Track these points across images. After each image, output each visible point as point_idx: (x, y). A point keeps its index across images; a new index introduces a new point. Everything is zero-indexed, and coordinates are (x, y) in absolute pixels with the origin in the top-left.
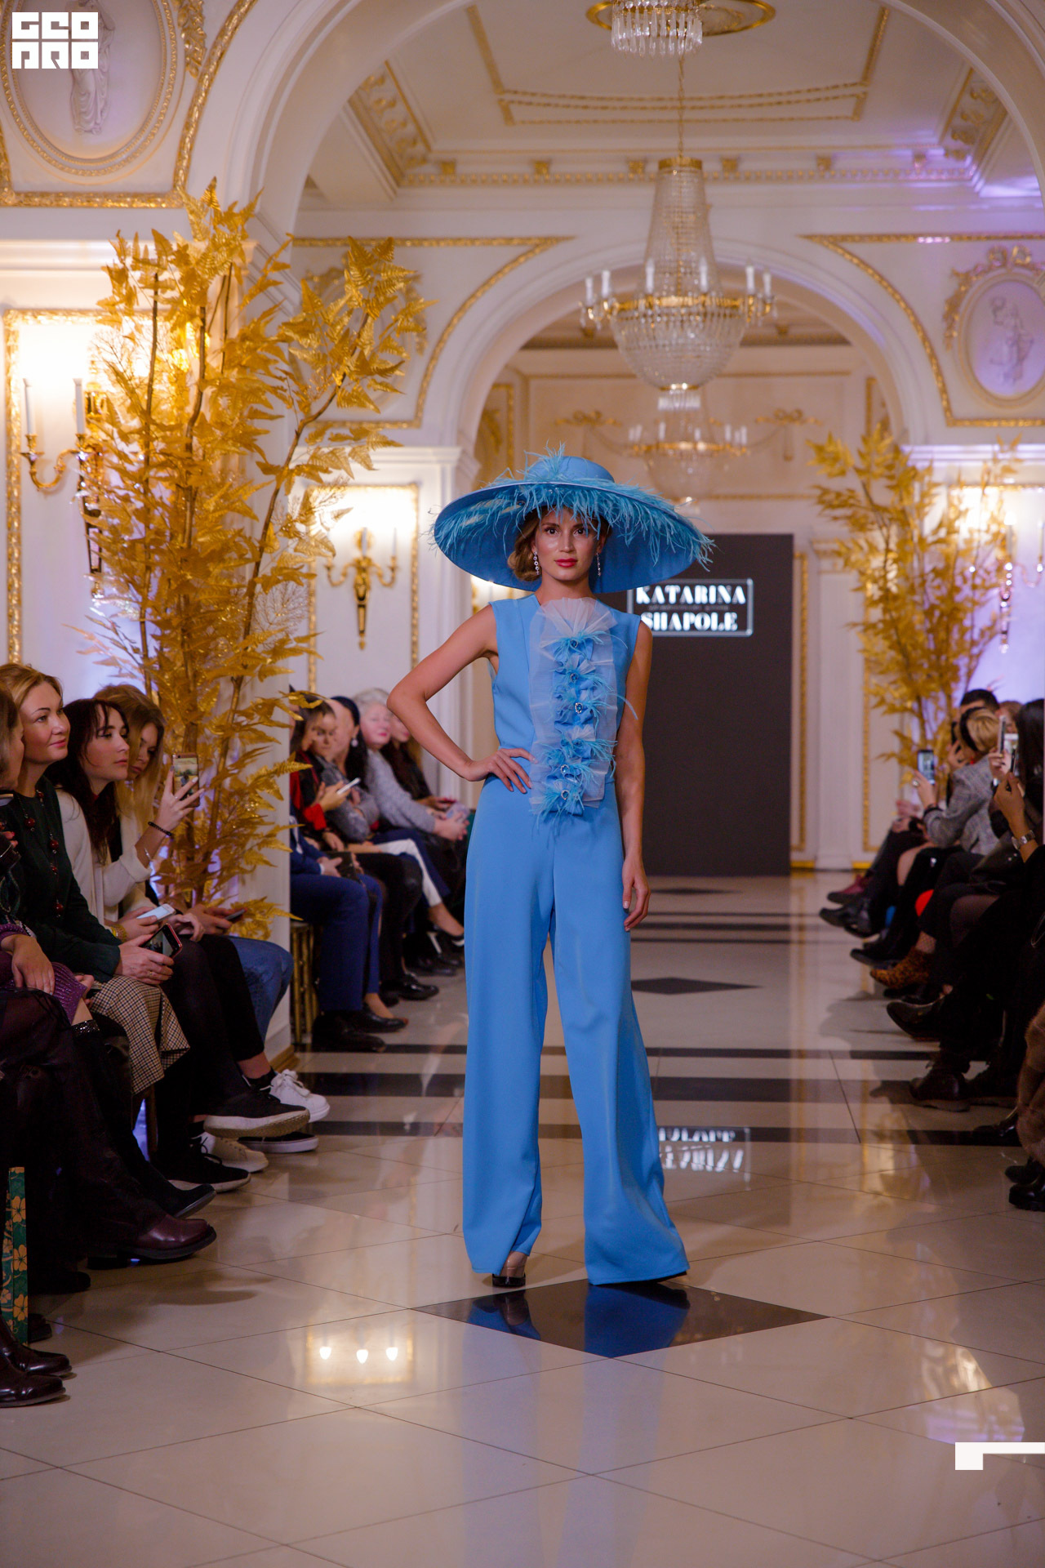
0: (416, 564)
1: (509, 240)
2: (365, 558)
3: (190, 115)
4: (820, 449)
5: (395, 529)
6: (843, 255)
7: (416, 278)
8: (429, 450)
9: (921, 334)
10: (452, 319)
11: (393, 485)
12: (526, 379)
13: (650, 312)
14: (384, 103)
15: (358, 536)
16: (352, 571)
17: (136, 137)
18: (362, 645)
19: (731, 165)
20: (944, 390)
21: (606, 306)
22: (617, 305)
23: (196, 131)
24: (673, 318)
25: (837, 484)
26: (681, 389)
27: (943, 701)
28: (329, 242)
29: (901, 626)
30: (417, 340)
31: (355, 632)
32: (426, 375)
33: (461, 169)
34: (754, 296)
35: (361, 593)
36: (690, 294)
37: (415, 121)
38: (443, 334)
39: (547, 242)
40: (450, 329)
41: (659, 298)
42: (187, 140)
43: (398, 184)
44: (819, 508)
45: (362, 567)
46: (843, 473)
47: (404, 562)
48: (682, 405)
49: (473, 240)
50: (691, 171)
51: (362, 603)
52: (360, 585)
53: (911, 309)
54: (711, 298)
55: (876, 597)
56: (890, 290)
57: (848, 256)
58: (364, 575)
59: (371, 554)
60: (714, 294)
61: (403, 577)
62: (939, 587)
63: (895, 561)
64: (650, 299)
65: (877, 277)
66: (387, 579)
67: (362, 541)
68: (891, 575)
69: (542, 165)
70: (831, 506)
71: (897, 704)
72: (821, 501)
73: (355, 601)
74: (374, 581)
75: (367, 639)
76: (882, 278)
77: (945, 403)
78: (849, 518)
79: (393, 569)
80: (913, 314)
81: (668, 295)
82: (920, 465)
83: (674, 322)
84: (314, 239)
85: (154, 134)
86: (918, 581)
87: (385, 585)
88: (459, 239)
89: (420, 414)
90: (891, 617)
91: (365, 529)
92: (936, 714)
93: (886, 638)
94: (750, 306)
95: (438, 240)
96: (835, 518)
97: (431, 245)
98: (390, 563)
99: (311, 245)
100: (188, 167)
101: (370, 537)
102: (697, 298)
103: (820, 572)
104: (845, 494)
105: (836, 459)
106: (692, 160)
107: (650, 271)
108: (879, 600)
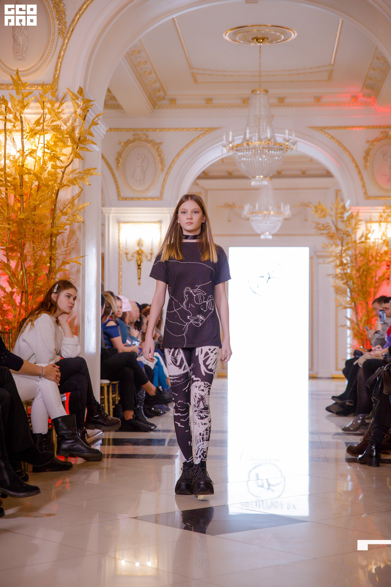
1: (196, 129)
2: (140, 249)
3: (60, 53)
4: (316, 207)
5: (152, 239)
6: (325, 134)
7: (161, 143)
8: (166, 209)
9: (355, 164)
10: (174, 159)
11: (152, 222)
12: (206, 191)
13: (248, 148)
14: (147, 73)
15: (138, 241)
16: (136, 255)
17: (39, 62)
18: (139, 284)
19: (282, 100)
20: (364, 186)
21: (231, 145)
22: (235, 145)
23: (62, 60)
24: (257, 150)
25: (322, 221)
26: (260, 178)
27: (364, 305)
28: (128, 130)
29: (347, 275)
30: (161, 167)
31: (137, 278)
32: (164, 180)
33: (178, 102)
34: (288, 141)
35: (139, 263)
36: (264, 141)
37: (160, 81)
38: (171, 165)
39: (210, 130)
40: (174, 163)
41: (252, 143)
42: (59, 63)
43: (154, 108)
45: (139, 253)
46: (324, 216)
48: (261, 184)
49: (183, 129)
50: (264, 94)
51: (140, 267)
52: (139, 260)
53: (351, 155)
54: (272, 142)
56: (343, 147)
57: (327, 135)
58: (140, 256)
59: (143, 248)
60: (272, 140)
62: (362, 261)
63: (345, 251)
64: (248, 142)
65: (338, 143)
66: (149, 258)
67: (139, 244)
68: (344, 255)
69: (209, 100)
70: (320, 229)
71: (348, 306)
72: (316, 227)
73: (137, 267)
74: (143, 258)
75: (141, 281)
76: (340, 143)
77: (364, 191)
78: (327, 234)
79: (151, 254)
80: (352, 157)
81: (255, 141)
82: (354, 214)
83: (258, 151)
85: (45, 61)
86: (354, 257)
87: (148, 260)
88: (177, 129)
89: (162, 195)
90: (344, 272)
91: (141, 238)
92: (362, 310)
93: (343, 280)
94: (287, 145)
95: (169, 129)
96: (322, 234)
97: (167, 131)
98: (150, 252)
99: (121, 131)
100: (59, 73)
101: (143, 242)
102: (266, 142)
103: (318, 264)
104: (326, 225)
105: (322, 211)
106: (264, 90)
107: (248, 131)
108: (339, 265)
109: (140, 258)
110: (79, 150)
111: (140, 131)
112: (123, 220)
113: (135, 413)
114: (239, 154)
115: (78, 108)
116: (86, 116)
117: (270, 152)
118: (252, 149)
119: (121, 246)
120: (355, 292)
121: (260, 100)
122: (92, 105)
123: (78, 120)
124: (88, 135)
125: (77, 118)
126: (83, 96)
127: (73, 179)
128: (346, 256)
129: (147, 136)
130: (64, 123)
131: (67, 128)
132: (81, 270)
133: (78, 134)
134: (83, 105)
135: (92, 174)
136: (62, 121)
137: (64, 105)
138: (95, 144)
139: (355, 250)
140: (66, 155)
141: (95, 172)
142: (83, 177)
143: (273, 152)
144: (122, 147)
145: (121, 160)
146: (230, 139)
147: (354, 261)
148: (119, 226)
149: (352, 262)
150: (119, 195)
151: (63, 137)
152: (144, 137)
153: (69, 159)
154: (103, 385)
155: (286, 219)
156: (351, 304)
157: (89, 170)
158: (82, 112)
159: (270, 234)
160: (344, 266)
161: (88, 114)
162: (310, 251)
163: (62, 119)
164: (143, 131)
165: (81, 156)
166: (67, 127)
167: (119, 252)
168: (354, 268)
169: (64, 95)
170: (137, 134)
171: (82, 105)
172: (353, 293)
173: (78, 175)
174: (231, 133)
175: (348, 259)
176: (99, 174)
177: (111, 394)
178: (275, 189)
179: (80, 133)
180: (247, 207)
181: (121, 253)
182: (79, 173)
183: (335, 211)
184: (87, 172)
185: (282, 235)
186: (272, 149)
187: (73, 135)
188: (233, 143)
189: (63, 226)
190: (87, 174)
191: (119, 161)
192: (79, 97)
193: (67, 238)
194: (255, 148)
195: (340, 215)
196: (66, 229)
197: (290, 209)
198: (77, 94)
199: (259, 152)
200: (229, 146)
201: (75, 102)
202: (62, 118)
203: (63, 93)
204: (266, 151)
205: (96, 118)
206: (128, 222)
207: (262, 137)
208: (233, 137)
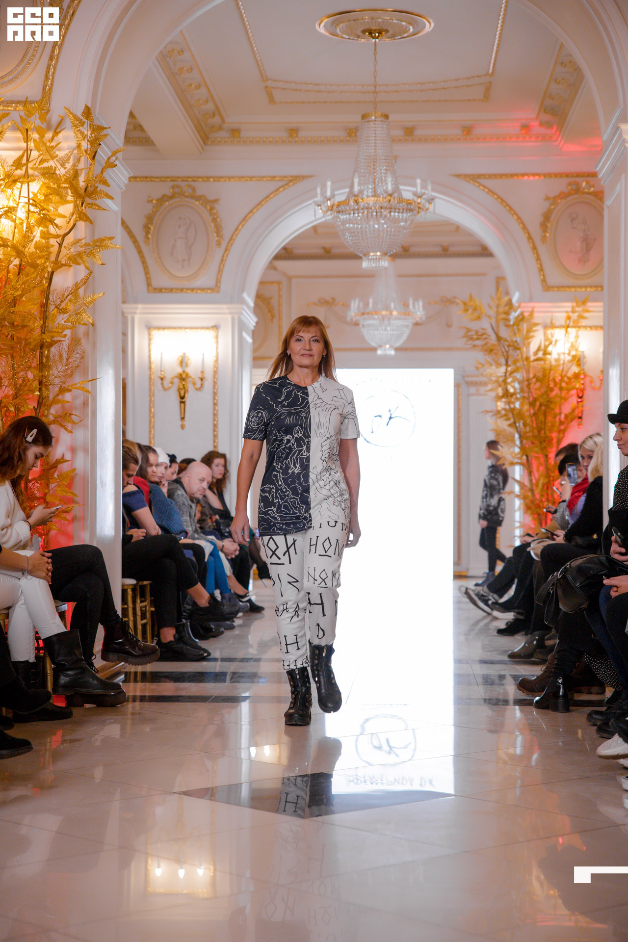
0: (216, 377)
1: (273, 178)
2: (184, 372)
4: (465, 304)
5: (203, 354)
6: (478, 187)
7: (216, 201)
8: (225, 306)
9: (527, 234)
10: (238, 226)
11: (202, 328)
12: (290, 278)
13: (356, 207)
14: (193, 86)
15: (180, 360)
16: (176, 381)
17: (18, 65)
18: (183, 427)
19: (410, 132)
20: (541, 269)
21: (329, 203)
22: (336, 203)
23: (56, 62)
24: (371, 211)
25: (475, 326)
26: (377, 255)
27: (542, 459)
28: (163, 179)
29: (515, 412)
30: (217, 238)
31: (178, 417)
32: (222, 261)
33: (243, 134)
34: (420, 197)
35: (182, 394)
36: (381, 196)
37: (213, 100)
38: (232, 236)
39: (296, 179)
40: (237, 232)
41: (362, 199)
42: (51, 66)
43: (205, 143)
44: (465, 340)
45: (183, 378)
46: (479, 318)
47: (209, 375)
48: (377, 265)
49: (251, 178)
50: (381, 121)
51: (183, 400)
52: (181, 389)
53: (521, 220)
54: (394, 199)
55: (501, 394)
56: (507, 208)
57: (482, 188)
58: (184, 383)
59: (188, 370)
60: (396, 195)
61: (208, 385)
62: (539, 389)
63: (512, 373)
64: (356, 199)
65: (499, 200)
66: (198, 385)
67: (183, 362)
68: (509, 380)
69: (293, 132)
70: (471, 339)
71: (516, 461)
72: (465, 336)
73: (179, 399)
74: (190, 387)
75: (187, 422)
76: (503, 201)
77: (542, 277)
78: (483, 346)
79: (202, 379)
80: (523, 223)
81: (367, 196)
82: (526, 314)
83: (372, 212)
84: (153, 177)
85: (29, 64)
86: (526, 383)
87: (197, 389)
88: (243, 177)
89: (219, 284)
90: (510, 407)
91: (184, 354)
92: (538, 468)
93: (508, 419)
94: (419, 204)
95: (230, 178)
96: (475, 346)
97: (225, 181)
98: (200, 375)
99: (151, 181)
100: (52, 84)
101: (188, 360)
102: (385, 198)
103: (469, 395)
104: (481, 332)
105: (475, 309)
106: (382, 114)
107: (356, 180)
108: (503, 397)
109: (184, 385)
110: (85, 208)
111: (183, 181)
112: (155, 324)
113: (178, 631)
114: (343, 217)
115: (84, 139)
116: (96, 152)
117: (392, 214)
118: (362, 209)
119: (153, 366)
120: (527, 438)
121: (375, 130)
122: (106, 135)
123: (82, 159)
124: (100, 183)
125: (81, 156)
126: (92, 121)
127: (75, 255)
128: (513, 381)
129: (194, 190)
130: (60, 164)
131: (66, 172)
132: (89, 403)
133: (83, 182)
134: (91, 134)
135: (106, 247)
136: (57, 160)
137: (60, 135)
138: (111, 198)
139: (528, 372)
140: (64, 217)
141: (111, 244)
142: (91, 251)
143: (396, 214)
144: (154, 207)
145: (152, 228)
146: (329, 194)
147: (526, 389)
148: (149, 334)
149: (522, 390)
150: (149, 284)
151: (59, 187)
152: (190, 191)
153: (69, 222)
154: (126, 587)
155: (417, 324)
156: (520, 458)
157: (102, 240)
158: (89, 146)
159: (391, 347)
160: (509, 398)
161: (98, 150)
162: (455, 375)
163: (57, 158)
164: (188, 181)
165: (88, 218)
166: (66, 170)
167: (150, 375)
168: (526, 401)
169: (60, 119)
170: (178, 187)
171: (89, 135)
172: (525, 441)
173: (83, 249)
174: (329, 184)
175: (517, 385)
176: (117, 246)
177: (139, 601)
178: (400, 276)
179: (87, 181)
180: (355, 305)
181: (152, 377)
182: (86, 244)
183: (495, 309)
184: (98, 244)
185: (412, 349)
186: (395, 209)
187: (76, 183)
188: (332, 200)
189: (60, 331)
190: (99, 247)
191: (150, 228)
192: (84, 122)
193: (67, 350)
194: (367, 208)
195: (503, 316)
196: (65, 336)
197: (424, 307)
198: (81, 117)
199: (375, 214)
200: (325, 204)
201: (78, 131)
202: (57, 156)
203: (59, 116)
204: (385, 213)
205: (112, 156)
206: (164, 328)
207: (379, 191)
208: (333, 191)
